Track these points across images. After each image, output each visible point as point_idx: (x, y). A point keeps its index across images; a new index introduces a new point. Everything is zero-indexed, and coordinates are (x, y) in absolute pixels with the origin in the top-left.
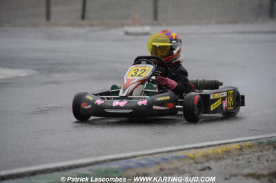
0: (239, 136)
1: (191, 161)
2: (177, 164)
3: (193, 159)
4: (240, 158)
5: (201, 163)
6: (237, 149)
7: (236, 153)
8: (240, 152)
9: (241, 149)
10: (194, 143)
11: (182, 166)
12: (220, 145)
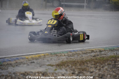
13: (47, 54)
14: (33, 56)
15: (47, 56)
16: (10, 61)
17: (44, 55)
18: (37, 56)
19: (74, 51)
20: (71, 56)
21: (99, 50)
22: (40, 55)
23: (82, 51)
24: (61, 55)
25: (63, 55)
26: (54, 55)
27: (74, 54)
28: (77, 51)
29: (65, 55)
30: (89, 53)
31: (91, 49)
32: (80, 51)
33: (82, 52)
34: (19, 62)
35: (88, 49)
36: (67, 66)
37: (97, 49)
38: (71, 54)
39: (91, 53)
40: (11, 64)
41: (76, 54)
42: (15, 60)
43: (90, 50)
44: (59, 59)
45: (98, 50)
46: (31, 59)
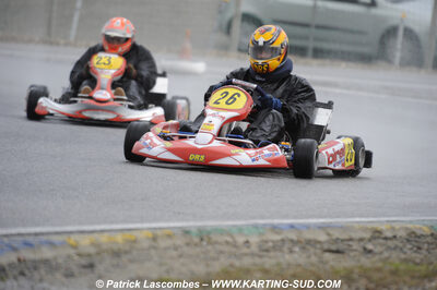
0: (155, 220)
1: (72, 252)
6: (148, 238)
7: (146, 244)
8: (153, 244)
10: (80, 224)
11: (55, 258)
12: (122, 230)
13: (168, 231)
14: (104, 239)
15: (163, 243)
17: (150, 235)
18: (119, 238)
19: (292, 226)
21: (407, 229)
22: (135, 234)
23: (331, 232)
24: (229, 239)
25: (241, 240)
27: (292, 241)
28: (308, 227)
29: (247, 242)
30: (361, 240)
31: (370, 226)
32: (322, 227)
33: (328, 234)
34: (34, 261)
35: (356, 225)
37: (397, 226)
38: (277, 237)
39: (370, 240)
43: (365, 230)
45: (401, 228)
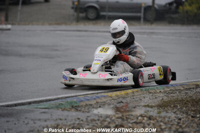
2: (104, 100)
3: (111, 97)
4: (134, 97)
5: (116, 99)
9: (133, 93)
16: (88, 100)
20: (171, 93)
26: (145, 92)
36: (174, 107)
40: (91, 105)
41: (177, 90)
42: (95, 99)
44: (156, 98)
46: (116, 98)
